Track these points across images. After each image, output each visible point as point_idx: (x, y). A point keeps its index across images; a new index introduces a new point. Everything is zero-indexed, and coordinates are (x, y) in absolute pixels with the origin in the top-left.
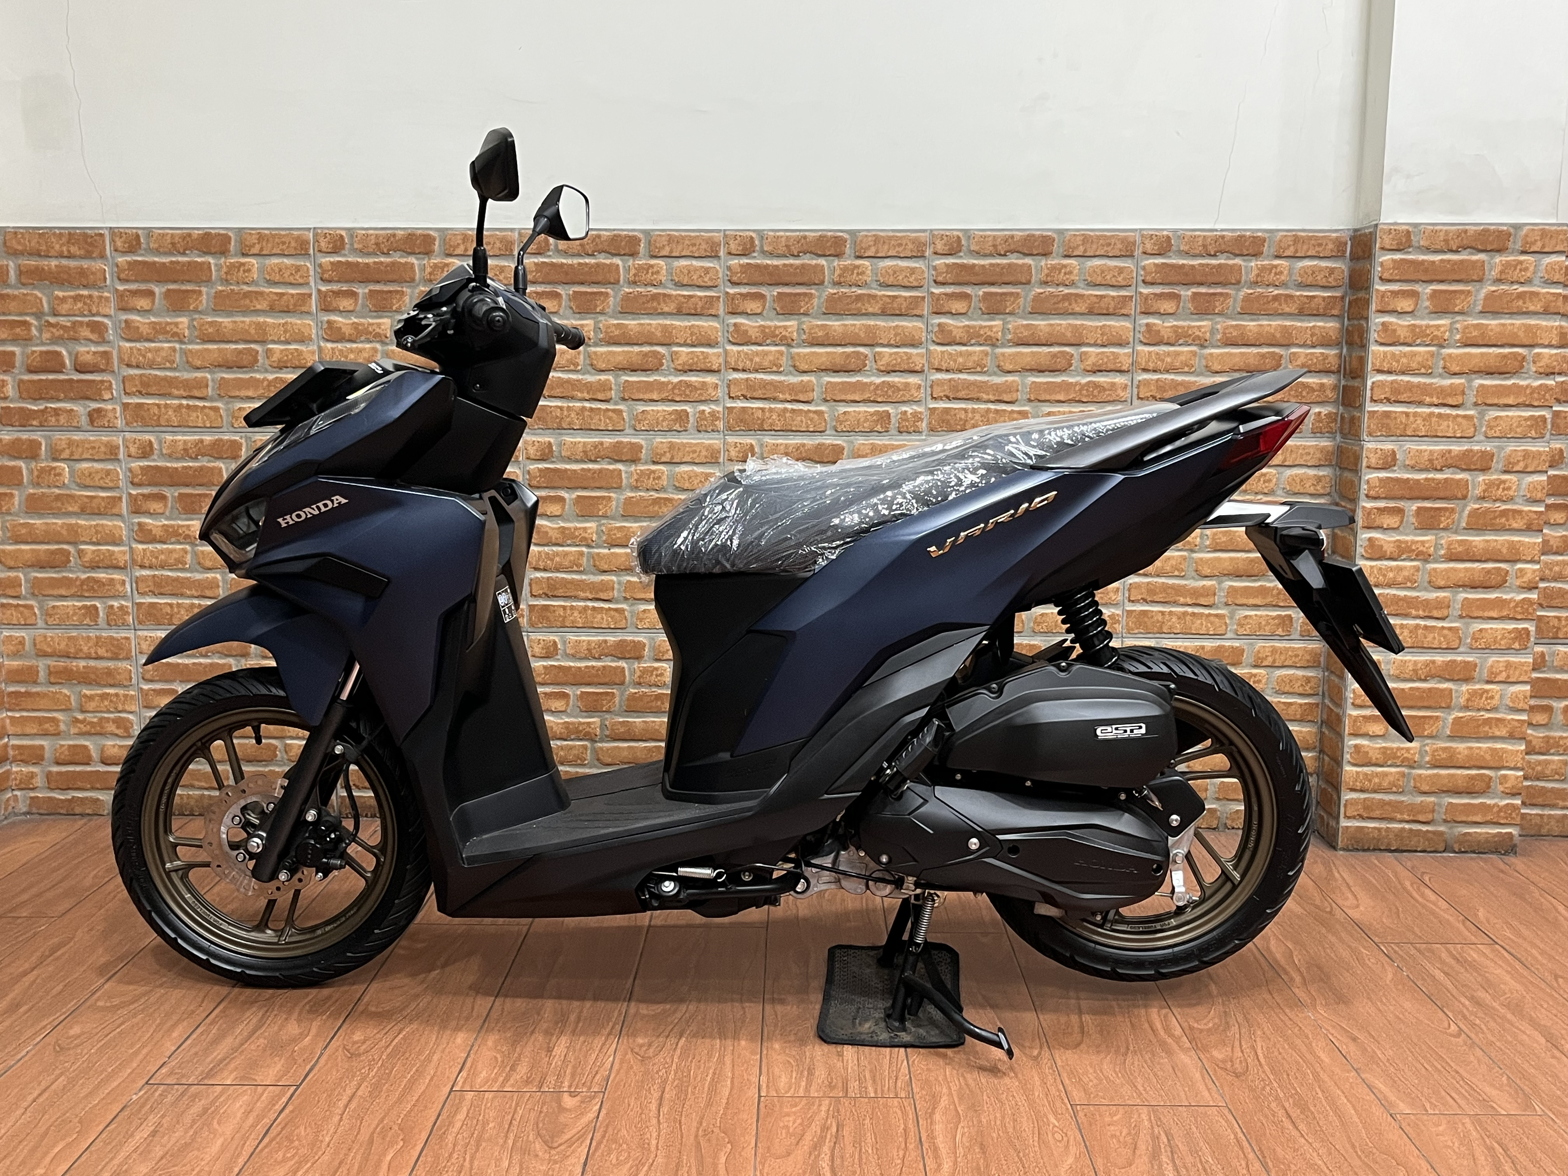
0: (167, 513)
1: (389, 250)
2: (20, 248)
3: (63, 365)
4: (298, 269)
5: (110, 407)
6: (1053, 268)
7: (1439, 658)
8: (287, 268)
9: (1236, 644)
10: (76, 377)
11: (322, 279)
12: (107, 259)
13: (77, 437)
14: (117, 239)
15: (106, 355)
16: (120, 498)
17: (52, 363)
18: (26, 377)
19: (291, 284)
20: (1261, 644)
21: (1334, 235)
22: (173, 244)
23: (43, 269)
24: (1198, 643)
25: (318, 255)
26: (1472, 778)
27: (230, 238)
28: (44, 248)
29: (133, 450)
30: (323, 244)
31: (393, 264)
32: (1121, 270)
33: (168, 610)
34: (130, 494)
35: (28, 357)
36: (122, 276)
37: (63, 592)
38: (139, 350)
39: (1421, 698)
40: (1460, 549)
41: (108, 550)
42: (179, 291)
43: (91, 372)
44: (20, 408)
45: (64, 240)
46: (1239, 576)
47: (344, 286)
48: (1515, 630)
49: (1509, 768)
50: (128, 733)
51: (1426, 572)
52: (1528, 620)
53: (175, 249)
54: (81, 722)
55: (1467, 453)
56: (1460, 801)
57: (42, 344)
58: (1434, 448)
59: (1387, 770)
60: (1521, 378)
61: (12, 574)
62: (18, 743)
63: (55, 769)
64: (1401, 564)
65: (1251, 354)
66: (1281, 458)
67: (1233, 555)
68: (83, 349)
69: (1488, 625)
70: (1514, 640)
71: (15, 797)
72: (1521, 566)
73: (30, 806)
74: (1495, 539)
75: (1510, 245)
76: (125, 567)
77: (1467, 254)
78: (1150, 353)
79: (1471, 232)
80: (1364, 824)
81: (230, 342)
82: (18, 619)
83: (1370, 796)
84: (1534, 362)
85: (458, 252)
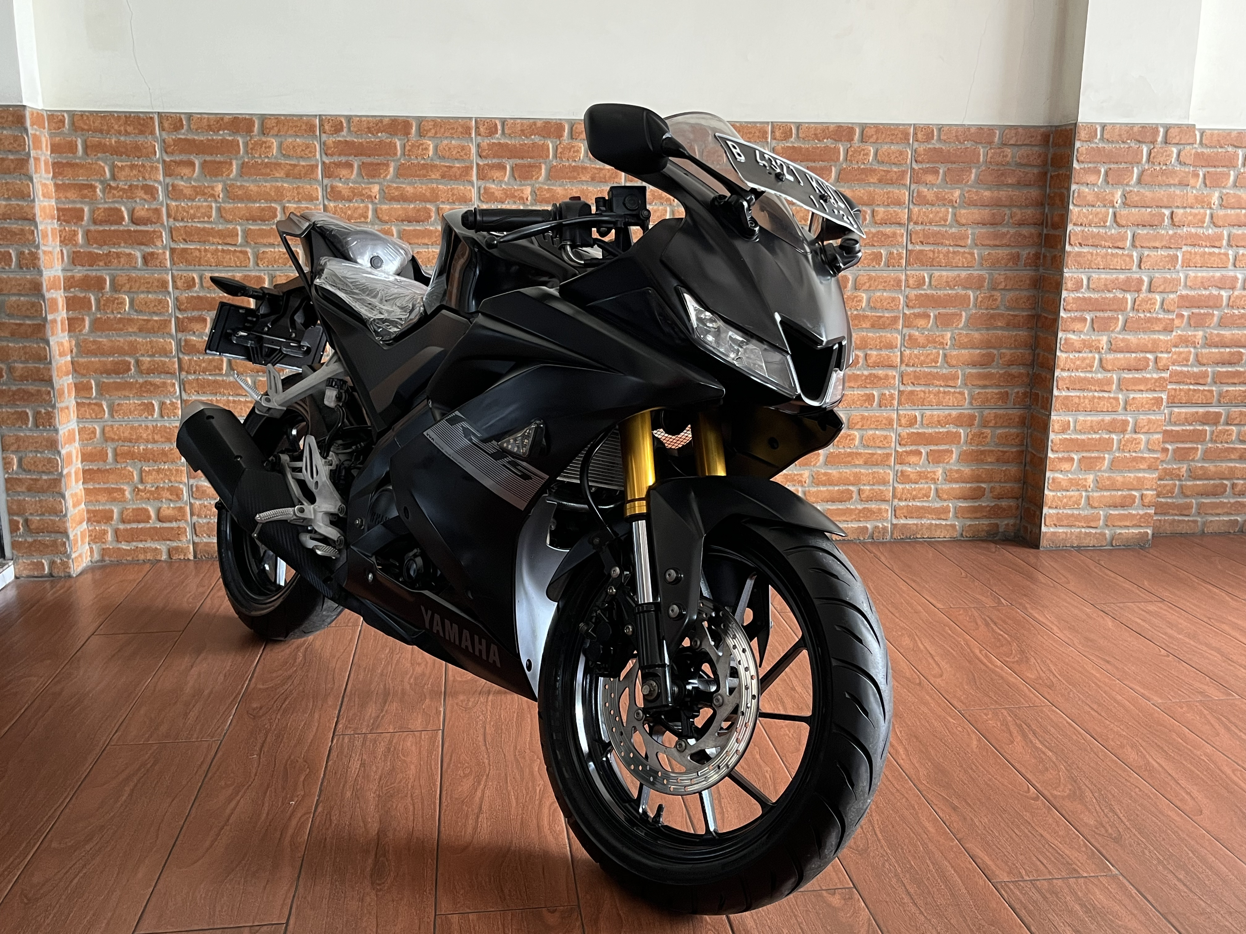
1: (377, 133)
2: (86, 127)
3: (123, 218)
4: (307, 146)
5: (160, 251)
6: (855, 151)
7: (1108, 418)
8: (299, 146)
9: (971, 412)
10: (133, 228)
11: (326, 154)
12: (157, 138)
13: (134, 274)
14: (164, 121)
15: (157, 211)
16: (170, 321)
17: (114, 216)
18: (93, 228)
19: (302, 157)
20: (987, 411)
21: (1042, 130)
22: (209, 126)
23: (105, 144)
24: (947, 412)
25: (324, 135)
26: (1125, 497)
27: (254, 121)
28: (105, 128)
29: (179, 284)
30: (327, 127)
31: (381, 142)
32: (901, 153)
34: (177, 318)
35: (94, 213)
36: (168, 150)
37: (126, 393)
38: (183, 207)
39: (1095, 445)
40: (1122, 345)
41: (161, 361)
42: (215, 162)
43: (146, 224)
44: (90, 252)
45: (121, 122)
46: (974, 365)
47: (343, 159)
48: (1154, 398)
49: (1147, 489)
50: (179, 497)
51: (1101, 360)
52: (1162, 391)
53: (211, 130)
54: (142, 491)
55: (1128, 280)
56: (1116, 512)
57: (105, 202)
58: (1108, 276)
59: (1072, 493)
60: (1163, 229)
61: (85, 380)
62: (92, 508)
63: (121, 527)
64: (1085, 355)
65: (986, 213)
66: (1003, 284)
67: (971, 351)
68: (138, 207)
69: (1138, 395)
70: (1153, 404)
71: (91, 549)
72: (1159, 355)
73: (103, 556)
74: (1144, 338)
75: (1160, 139)
76: (175, 373)
77: (1133, 145)
78: (919, 211)
79: (1136, 129)
80: (1056, 530)
81: (255, 201)
82: (90, 414)
83: (1061, 511)
84: (1172, 218)
85: (430, 134)
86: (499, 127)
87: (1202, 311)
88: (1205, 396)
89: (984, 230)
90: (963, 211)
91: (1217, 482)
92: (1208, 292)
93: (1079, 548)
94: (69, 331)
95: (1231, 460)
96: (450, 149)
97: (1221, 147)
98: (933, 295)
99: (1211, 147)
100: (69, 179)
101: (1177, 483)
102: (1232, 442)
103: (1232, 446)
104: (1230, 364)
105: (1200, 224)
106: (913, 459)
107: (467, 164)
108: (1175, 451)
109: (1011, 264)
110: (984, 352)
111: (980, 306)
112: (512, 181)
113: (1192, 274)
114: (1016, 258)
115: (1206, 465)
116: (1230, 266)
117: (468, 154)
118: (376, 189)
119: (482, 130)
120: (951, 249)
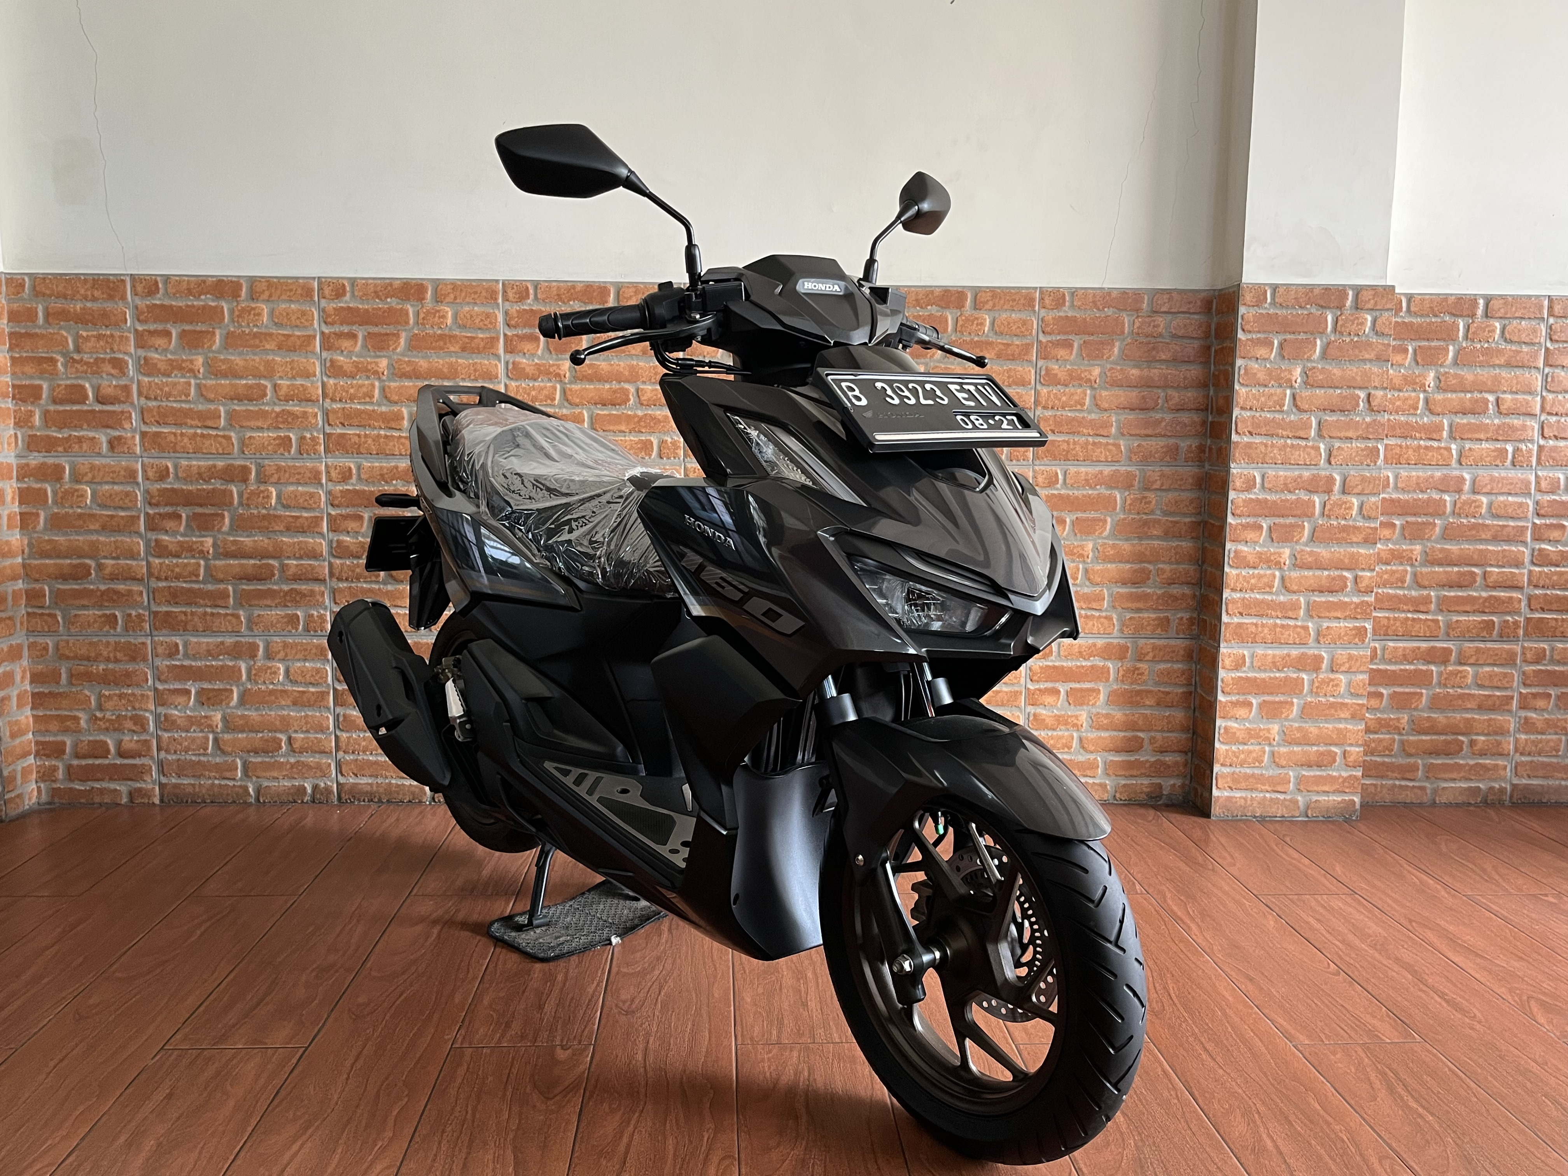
0: (182, 529)
1: (386, 298)
2: (48, 292)
3: (86, 397)
4: (304, 313)
5: (129, 435)
6: (967, 320)
7: (1295, 652)
8: (294, 313)
9: (1122, 641)
10: (98, 407)
11: (325, 323)
12: (128, 303)
13: (97, 461)
14: (137, 285)
15: (126, 389)
16: (138, 517)
17: (76, 394)
18: (52, 408)
19: (297, 326)
20: (1143, 641)
21: (1203, 294)
22: (189, 290)
23: (69, 311)
25: (323, 301)
26: (1322, 754)
27: (241, 286)
28: (70, 292)
29: (150, 474)
30: (327, 291)
31: (390, 309)
32: (1024, 323)
33: (184, 618)
34: (147, 514)
35: (54, 390)
36: (142, 317)
37: (85, 602)
38: (156, 384)
39: (1280, 686)
40: (1310, 560)
41: (127, 564)
42: (195, 331)
43: (112, 403)
44: (48, 436)
45: (88, 286)
46: (1124, 584)
47: (346, 329)
48: (1355, 628)
49: (1351, 745)
50: (144, 729)
51: (1283, 579)
52: (1365, 619)
53: (191, 294)
54: (100, 720)
55: (1315, 478)
56: (1312, 773)
57: (68, 378)
58: (1288, 474)
59: (1251, 748)
60: (1358, 415)
61: (37, 586)
62: (42, 739)
63: (75, 762)
64: (1262, 572)
65: (1133, 395)
66: (1159, 483)
67: (1121, 566)
68: (105, 383)
69: (1334, 624)
70: (1355, 636)
71: (39, 788)
72: (1360, 573)
73: (53, 796)
74: (1339, 551)
75: (1349, 303)
76: (142, 579)
77: (1313, 310)
78: (1049, 392)
79: (1316, 291)
80: (1232, 794)
81: (241, 378)
82: (43, 627)
83: (1237, 770)
84: (1369, 402)
85: (448, 299)
86: (531, 291)
87: (1419, 520)
88: (1429, 627)
89: (1131, 416)
90: (1104, 393)
91: (1450, 738)
92: (1426, 496)
93: (1263, 820)
94: (21, 528)
95: (1467, 710)
96: (472, 316)
97: (1436, 316)
98: (1068, 495)
99: (1422, 316)
100: (27, 351)
101: (1396, 737)
102: (1468, 687)
103: (1467, 691)
104: (1460, 587)
105: (1412, 411)
106: (1049, 699)
107: (493, 335)
108: (1393, 696)
109: (1168, 459)
110: (1136, 566)
111: (1130, 510)
112: (547, 355)
113: (1404, 473)
114: (1173, 452)
115: (1435, 716)
116: (1454, 463)
117: (494, 324)
118: (384, 363)
119: (511, 294)
120: (1090, 439)
